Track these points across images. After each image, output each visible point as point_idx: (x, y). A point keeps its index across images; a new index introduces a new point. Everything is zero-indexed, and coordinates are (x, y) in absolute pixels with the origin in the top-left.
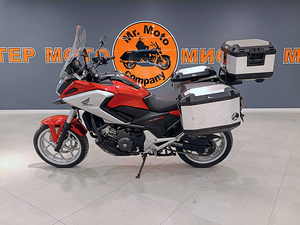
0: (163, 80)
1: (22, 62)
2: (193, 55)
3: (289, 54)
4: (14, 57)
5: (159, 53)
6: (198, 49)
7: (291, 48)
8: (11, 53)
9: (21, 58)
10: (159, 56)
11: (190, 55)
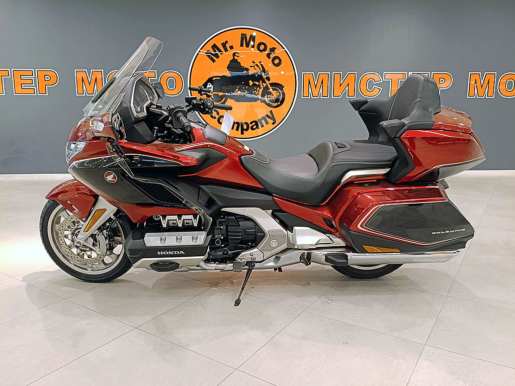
0: (273, 124)
1: (36, 94)
2: (322, 83)
3: (476, 83)
4: (23, 85)
5: (265, 80)
6: (329, 73)
7: (480, 73)
8: (18, 80)
9: (35, 88)
10: (265, 85)
11: (316, 83)
